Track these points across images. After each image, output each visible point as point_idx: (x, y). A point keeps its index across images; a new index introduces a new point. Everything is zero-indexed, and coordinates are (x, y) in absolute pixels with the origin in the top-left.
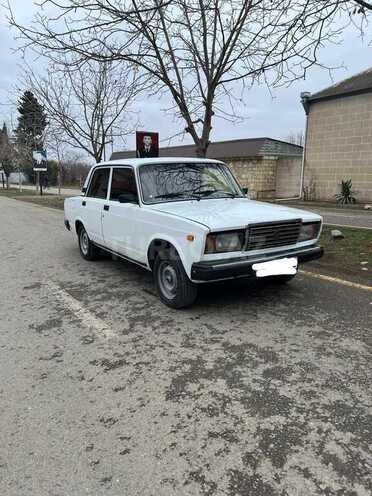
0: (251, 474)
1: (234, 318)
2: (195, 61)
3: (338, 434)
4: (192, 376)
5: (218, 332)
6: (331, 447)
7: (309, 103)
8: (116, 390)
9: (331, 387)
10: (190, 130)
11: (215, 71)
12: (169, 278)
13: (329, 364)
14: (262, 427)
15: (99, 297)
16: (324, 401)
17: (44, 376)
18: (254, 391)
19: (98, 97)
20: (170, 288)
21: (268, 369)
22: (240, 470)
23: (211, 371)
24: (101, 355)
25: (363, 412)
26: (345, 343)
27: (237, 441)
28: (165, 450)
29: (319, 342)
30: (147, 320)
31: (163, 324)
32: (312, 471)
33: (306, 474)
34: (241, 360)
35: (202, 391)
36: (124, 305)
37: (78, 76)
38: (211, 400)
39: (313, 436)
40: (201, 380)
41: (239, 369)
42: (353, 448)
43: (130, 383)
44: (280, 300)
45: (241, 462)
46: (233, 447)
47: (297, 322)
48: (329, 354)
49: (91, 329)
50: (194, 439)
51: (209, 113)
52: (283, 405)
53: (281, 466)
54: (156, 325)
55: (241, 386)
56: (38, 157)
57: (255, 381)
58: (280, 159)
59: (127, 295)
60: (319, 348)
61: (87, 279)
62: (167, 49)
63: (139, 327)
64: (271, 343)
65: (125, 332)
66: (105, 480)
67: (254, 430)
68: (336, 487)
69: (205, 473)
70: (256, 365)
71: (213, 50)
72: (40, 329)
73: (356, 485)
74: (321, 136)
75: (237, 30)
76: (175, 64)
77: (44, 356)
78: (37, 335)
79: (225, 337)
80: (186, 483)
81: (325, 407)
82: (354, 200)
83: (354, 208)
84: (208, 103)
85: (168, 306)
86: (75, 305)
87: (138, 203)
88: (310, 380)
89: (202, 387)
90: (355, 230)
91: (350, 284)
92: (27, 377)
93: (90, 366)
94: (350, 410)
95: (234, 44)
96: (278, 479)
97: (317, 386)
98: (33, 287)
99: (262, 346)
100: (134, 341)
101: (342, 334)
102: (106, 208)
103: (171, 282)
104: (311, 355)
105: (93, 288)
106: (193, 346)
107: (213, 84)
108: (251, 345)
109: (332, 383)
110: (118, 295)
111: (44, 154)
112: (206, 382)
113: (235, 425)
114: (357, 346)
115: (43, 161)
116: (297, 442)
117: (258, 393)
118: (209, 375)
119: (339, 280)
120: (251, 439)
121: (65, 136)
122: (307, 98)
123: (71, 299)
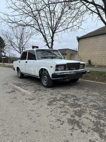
0: (73, 119)
1: (64, 89)
2: (48, 27)
3: (95, 111)
4: (54, 101)
5: (59, 92)
6: (93, 113)
7: (79, 39)
8: (34, 104)
9: (91, 102)
10: (47, 45)
11: (54, 29)
12: (45, 79)
13: (90, 97)
14: (74, 110)
15: (25, 86)
16: (90, 104)
17: (12, 102)
18: (71, 103)
19: (21, 37)
20: (45, 82)
21: (74, 99)
22: (70, 118)
23: (59, 100)
24: (28, 97)
25: (100, 106)
26: (94, 93)
27: (68, 113)
28: (49, 115)
29: (87, 93)
30: (39, 90)
31: (44, 91)
32: (89, 118)
33: (87, 118)
34: (67, 97)
35: (57, 104)
36: (32, 87)
37: (16, 31)
38: (60, 105)
39: (88, 111)
40: (57, 102)
41: (66, 99)
42: (99, 113)
43: (37, 103)
44: (75, 85)
45: (70, 117)
46: (67, 114)
47: (81, 89)
48: (90, 96)
49: (24, 92)
50: (57, 113)
51: (53, 41)
52: (80, 106)
53: (81, 117)
54: (42, 91)
55: (68, 102)
56: (3, 54)
57: (71, 101)
58: (71, 54)
59: (33, 85)
60: (87, 94)
61: (21, 82)
62: (41, 23)
63: (37, 91)
64: (74, 94)
65: (34, 93)
66: (34, 122)
67: (72, 111)
68: (95, 121)
69: (61, 119)
70: (71, 98)
71: (53, 24)
72: (9, 93)
73: (101, 120)
74: (82, 48)
75: (60, 19)
76: (43, 27)
77: (12, 98)
78: (9, 94)
79: (62, 93)
80: (56, 121)
81: (90, 106)
82: (92, 65)
83: (92, 67)
84: (52, 38)
85: (45, 87)
86: (19, 88)
87: (36, 60)
88: (86, 101)
89: (57, 103)
90: (93, 71)
91: (93, 82)
92: (8, 102)
93: (25, 100)
94: (97, 106)
95: (59, 23)
96: (80, 120)
97: (88, 102)
98: (6, 84)
99: (72, 94)
100: (37, 94)
101: (93, 92)
102: (26, 62)
103: (46, 80)
104: (85, 96)
105: (23, 84)
106: (53, 95)
107: (53, 33)
108: (69, 94)
109: (91, 101)
110: (30, 85)
111: (5, 53)
112: (58, 102)
113: (67, 110)
114: (97, 94)
115: (4, 55)
116: (84, 112)
117: (72, 104)
118: (58, 100)
119: (90, 81)
120: (72, 112)
121: (12, 47)
122: (78, 38)
123: (17, 86)
